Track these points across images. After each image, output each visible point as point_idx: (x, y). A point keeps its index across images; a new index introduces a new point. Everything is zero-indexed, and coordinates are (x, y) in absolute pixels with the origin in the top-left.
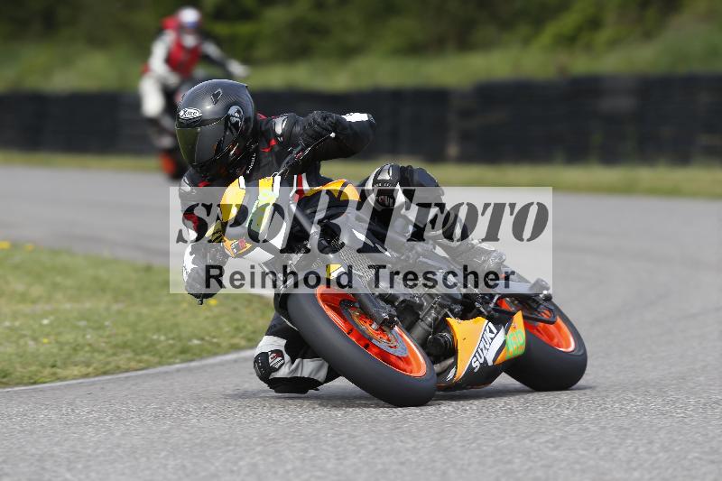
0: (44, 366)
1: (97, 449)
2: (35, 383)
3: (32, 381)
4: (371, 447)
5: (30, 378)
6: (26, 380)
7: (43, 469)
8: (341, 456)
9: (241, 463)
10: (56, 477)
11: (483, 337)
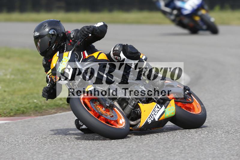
11: (154, 110)
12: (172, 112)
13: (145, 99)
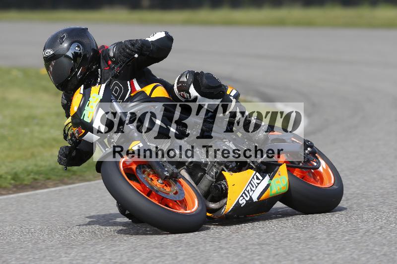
11: (250, 183)
12: (282, 186)
13: (234, 164)
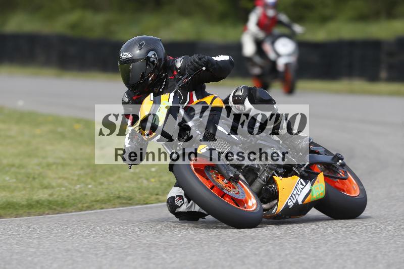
0: (152, 194)
1: (180, 241)
2: (147, 204)
3: (145, 202)
4: (334, 241)
5: (144, 201)
6: (142, 202)
7: (150, 251)
8: (317, 247)
9: (261, 250)
10: (158, 256)
